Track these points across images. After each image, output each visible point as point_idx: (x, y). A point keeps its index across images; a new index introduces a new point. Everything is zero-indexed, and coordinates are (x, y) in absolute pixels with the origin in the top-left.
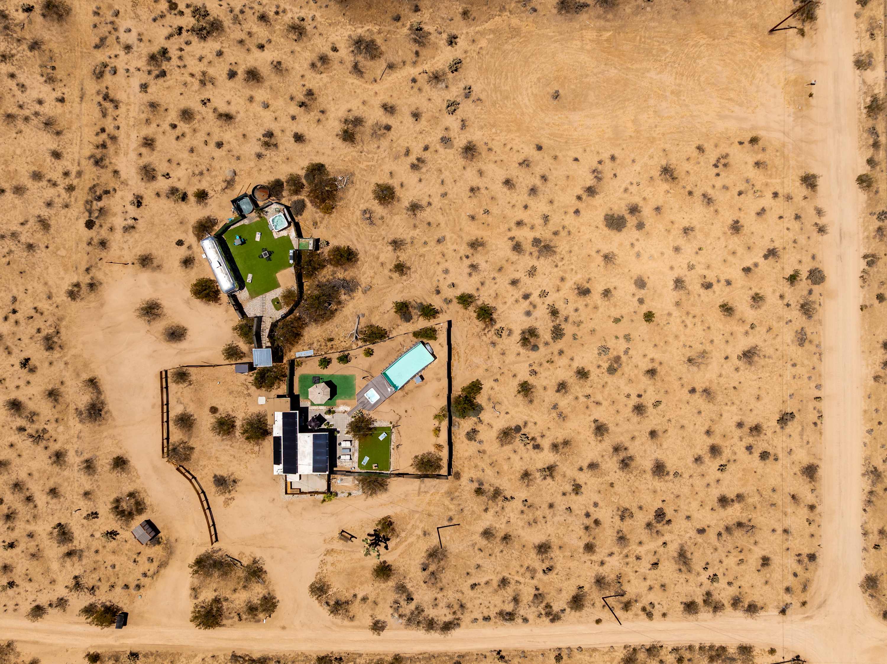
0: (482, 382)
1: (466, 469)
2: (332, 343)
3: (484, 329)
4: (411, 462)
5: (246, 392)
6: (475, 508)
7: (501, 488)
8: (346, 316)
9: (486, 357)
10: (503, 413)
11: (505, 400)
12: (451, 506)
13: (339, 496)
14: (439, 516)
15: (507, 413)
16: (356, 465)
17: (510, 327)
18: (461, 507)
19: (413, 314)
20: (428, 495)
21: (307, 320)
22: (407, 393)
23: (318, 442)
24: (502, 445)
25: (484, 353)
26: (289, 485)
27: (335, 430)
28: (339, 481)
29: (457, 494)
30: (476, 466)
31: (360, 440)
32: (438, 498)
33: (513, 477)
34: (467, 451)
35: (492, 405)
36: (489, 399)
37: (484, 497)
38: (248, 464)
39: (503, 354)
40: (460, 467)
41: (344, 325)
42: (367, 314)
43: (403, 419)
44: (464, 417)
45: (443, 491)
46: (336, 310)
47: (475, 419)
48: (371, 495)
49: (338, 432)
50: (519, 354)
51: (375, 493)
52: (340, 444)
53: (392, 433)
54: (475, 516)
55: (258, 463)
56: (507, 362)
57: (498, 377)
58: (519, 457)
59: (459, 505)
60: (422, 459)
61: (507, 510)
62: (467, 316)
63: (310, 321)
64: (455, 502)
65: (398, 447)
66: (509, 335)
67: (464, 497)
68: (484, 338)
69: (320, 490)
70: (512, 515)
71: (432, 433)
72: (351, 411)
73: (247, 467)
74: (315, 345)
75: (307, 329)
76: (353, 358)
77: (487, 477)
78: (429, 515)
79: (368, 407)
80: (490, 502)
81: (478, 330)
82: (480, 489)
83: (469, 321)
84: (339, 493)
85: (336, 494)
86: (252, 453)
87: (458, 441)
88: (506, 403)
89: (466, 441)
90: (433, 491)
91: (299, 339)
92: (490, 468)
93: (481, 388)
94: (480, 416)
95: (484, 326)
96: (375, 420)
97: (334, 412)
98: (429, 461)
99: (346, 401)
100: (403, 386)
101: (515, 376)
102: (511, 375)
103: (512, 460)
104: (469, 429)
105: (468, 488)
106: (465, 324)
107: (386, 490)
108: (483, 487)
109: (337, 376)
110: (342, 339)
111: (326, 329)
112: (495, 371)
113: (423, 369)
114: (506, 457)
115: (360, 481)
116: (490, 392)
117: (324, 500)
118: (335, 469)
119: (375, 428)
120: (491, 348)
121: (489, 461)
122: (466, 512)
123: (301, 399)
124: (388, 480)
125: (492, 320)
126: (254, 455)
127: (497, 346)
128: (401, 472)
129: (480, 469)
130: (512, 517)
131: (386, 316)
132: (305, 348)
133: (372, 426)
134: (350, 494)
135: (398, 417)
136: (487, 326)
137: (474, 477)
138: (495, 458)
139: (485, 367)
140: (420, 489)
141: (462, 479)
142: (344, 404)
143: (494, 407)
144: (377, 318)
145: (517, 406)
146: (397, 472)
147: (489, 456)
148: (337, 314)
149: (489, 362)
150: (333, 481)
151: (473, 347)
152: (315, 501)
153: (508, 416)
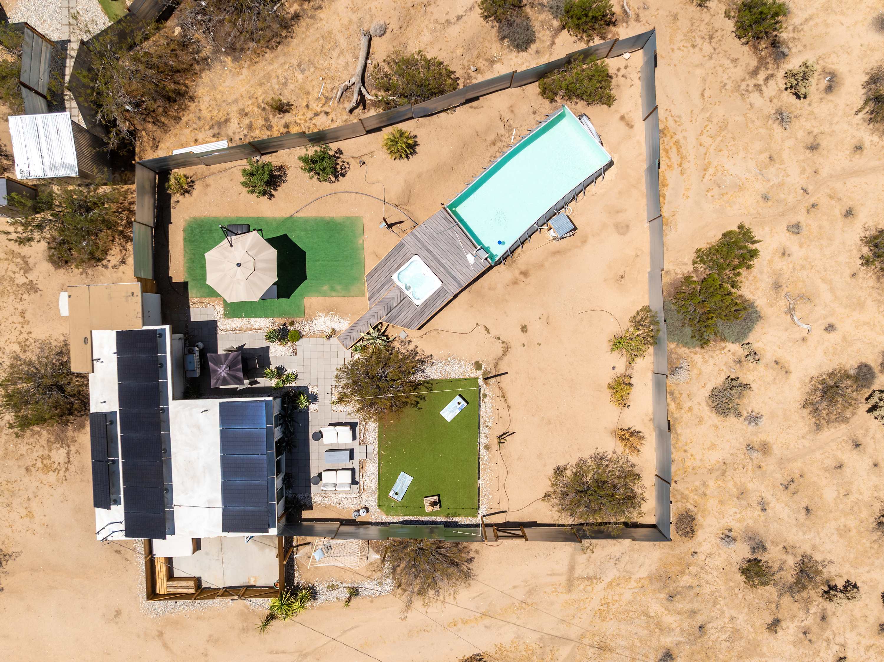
0: (757, 234)
1: (712, 504)
2: (288, 118)
3: (755, 73)
4: (545, 486)
5: (20, 279)
6: (741, 619)
7: (818, 557)
8: (328, 36)
9: (764, 157)
10: (818, 331)
11: (823, 288)
12: (669, 619)
13: (321, 598)
14: (631, 648)
15: (830, 328)
16: (372, 501)
17: (832, 67)
18: (700, 619)
19: (536, 25)
20: (599, 587)
21: (207, 51)
22: (525, 274)
23: (237, 428)
24: (818, 427)
25: (758, 146)
26: (161, 570)
27: (303, 391)
28: (317, 555)
29: (685, 580)
30: (742, 494)
31: (381, 420)
32: (628, 596)
33: (852, 523)
34: (713, 447)
35: (783, 304)
36: (777, 286)
37: (770, 588)
38: (34, 505)
39: (813, 148)
40: (693, 497)
41: (323, 63)
42: (393, 25)
43: (516, 351)
44: (704, 343)
45: (643, 573)
46: (297, 17)
47: (734, 348)
48: (422, 592)
49: (314, 398)
50: (859, 148)
51: (434, 585)
52: (319, 436)
53: (479, 396)
54: (740, 645)
55: (65, 499)
56: (825, 172)
57: (801, 217)
58: (867, 462)
59: (693, 613)
60: (578, 476)
61: (835, 622)
62: (704, 29)
63: (216, 51)
64: (681, 605)
65: (501, 438)
66: (829, 89)
67: (706, 590)
68: (755, 97)
69: (261, 582)
70: (851, 638)
71: (607, 394)
72: (351, 329)
73: (30, 515)
74: (233, 127)
75: (206, 77)
76: (354, 164)
77: (774, 527)
78: (603, 648)
79: (406, 316)
80: (786, 600)
81: (739, 72)
82: (757, 561)
83: (707, 48)
84: (321, 588)
85: (313, 594)
86: (47, 469)
87: (687, 417)
88: (826, 296)
89: (714, 418)
90: (611, 574)
91: (185, 109)
92: (785, 496)
93: (754, 254)
94: (751, 338)
95: (754, 63)
96: (428, 360)
97: (298, 336)
98: (600, 483)
99: (336, 300)
100: (512, 251)
101: (849, 213)
102: (838, 211)
103: (847, 471)
104: (718, 381)
105: (718, 562)
106: (696, 57)
107: (468, 576)
108: (764, 557)
109: (306, 221)
110: (316, 107)
111: (268, 77)
112: (791, 199)
113: (574, 196)
114: (830, 462)
115: (384, 552)
116: (780, 264)
117: (271, 617)
118: (306, 514)
119: (429, 384)
120: (777, 130)
121: (780, 477)
122: (713, 634)
123: (193, 296)
124: (474, 546)
125: (775, 44)
126: (52, 477)
127: (796, 124)
128: (512, 518)
129: (754, 499)
130: (851, 644)
131: (454, 31)
132: (201, 136)
133: (418, 377)
134: (355, 592)
135: (498, 348)
136: (762, 62)
137: (736, 526)
138: (797, 466)
139: (761, 187)
140: (572, 569)
141: (700, 535)
142: (332, 310)
143: (790, 311)
144: (426, 37)
145: (860, 305)
146: (500, 519)
147: (781, 462)
148: (300, 28)
149: (772, 170)
150: (300, 555)
151: (723, 126)
152: (244, 615)
153: (833, 337)
